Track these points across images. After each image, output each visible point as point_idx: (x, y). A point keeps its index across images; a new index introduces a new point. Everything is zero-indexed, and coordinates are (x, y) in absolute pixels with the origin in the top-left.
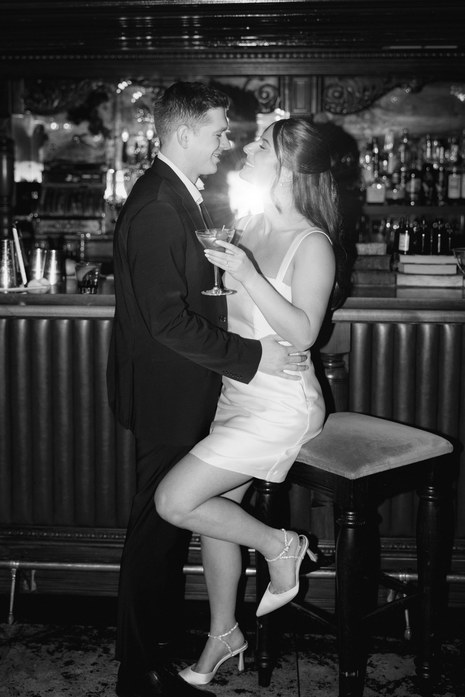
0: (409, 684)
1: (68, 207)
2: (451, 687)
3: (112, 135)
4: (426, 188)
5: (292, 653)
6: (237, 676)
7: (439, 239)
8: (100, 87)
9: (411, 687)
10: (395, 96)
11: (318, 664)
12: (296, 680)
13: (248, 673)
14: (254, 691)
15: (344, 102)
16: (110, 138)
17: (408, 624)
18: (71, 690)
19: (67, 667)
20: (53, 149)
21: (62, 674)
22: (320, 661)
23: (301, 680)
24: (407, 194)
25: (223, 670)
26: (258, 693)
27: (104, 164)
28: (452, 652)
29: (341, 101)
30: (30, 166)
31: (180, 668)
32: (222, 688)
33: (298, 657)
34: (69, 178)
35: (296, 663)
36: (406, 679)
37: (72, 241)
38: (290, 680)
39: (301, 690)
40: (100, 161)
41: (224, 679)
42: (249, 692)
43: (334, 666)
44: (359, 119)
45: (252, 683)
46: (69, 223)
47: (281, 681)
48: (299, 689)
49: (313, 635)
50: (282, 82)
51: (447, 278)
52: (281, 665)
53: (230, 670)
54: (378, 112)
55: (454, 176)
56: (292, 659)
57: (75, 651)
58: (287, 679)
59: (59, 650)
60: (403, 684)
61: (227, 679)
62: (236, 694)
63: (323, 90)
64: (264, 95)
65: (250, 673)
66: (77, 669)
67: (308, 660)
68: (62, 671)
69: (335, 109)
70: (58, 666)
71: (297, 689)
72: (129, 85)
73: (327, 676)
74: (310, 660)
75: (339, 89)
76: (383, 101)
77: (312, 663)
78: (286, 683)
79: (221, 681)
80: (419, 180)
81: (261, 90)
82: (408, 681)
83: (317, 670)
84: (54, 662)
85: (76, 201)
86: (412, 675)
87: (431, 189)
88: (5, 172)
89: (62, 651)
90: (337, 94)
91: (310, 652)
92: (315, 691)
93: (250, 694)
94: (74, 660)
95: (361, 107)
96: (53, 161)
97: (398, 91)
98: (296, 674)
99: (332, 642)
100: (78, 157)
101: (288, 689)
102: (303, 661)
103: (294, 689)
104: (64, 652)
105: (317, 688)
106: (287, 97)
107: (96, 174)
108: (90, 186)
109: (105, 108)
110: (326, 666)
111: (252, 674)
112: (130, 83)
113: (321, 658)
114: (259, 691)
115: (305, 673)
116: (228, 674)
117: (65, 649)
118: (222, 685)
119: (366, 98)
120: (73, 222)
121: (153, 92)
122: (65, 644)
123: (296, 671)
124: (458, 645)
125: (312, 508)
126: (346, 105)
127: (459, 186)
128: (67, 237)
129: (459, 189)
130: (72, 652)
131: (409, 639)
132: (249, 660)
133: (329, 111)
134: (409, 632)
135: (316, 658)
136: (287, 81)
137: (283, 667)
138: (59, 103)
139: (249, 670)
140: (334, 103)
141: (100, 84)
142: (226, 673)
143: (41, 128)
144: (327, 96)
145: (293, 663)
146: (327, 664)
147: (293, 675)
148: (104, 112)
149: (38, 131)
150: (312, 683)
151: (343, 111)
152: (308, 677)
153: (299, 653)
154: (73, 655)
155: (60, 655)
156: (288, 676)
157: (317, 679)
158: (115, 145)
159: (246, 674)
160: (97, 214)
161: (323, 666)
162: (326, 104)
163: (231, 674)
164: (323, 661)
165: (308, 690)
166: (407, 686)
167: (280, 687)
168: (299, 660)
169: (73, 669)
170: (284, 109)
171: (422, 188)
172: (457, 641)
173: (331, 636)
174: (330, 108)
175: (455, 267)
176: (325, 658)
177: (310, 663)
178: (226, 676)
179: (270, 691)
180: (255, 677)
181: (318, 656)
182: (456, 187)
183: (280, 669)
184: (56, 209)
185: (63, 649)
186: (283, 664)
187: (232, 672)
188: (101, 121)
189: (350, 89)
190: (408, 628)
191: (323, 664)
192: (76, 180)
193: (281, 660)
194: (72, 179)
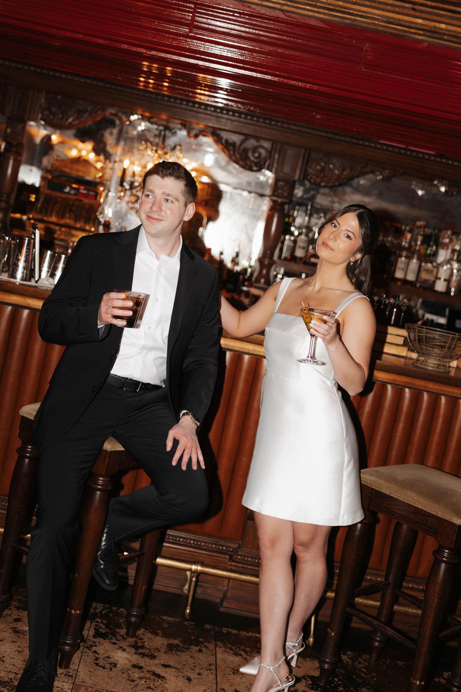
0: (308, 681)
1: (61, 215)
2: (342, 689)
3: (112, 160)
5: (212, 641)
6: (164, 654)
7: (394, 313)
8: (112, 114)
9: (309, 684)
10: (364, 179)
11: (233, 654)
12: (214, 664)
13: (174, 652)
14: (178, 668)
15: (324, 176)
16: (110, 162)
17: (312, 633)
18: (19, 643)
19: (16, 623)
20: (57, 160)
21: (11, 628)
22: (235, 652)
23: (219, 665)
25: (152, 646)
26: (181, 670)
27: (102, 184)
28: (345, 662)
29: (322, 175)
30: (31, 170)
31: (115, 639)
32: (152, 661)
33: (216, 646)
34: (67, 190)
35: (214, 650)
36: (306, 678)
37: (61, 246)
38: (209, 664)
39: (218, 673)
40: (98, 180)
41: (153, 654)
42: (174, 668)
43: (246, 658)
44: (332, 193)
45: (176, 661)
46: (60, 230)
47: (201, 663)
48: (216, 671)
49: (230, 630)
50: (274, 146)
52: (202, 650)
53: (158, 647)
54: (348, 189)
55: (403, 259)
56: (211, 646)
57: (23, 611)
58: (206, 662)
59: (9, 608)
60: (303, 680)
61: (155, 654)
62: (163, 667)
63: (307, 161)
64: (256, 155)
65: (176, 653)
66: (25, 626)
67: (224, 649)
68: (11, 626)
69: (315, 181)
70: (8, 621)
71: (215, 672)
72: (139, 119)
73: (240, 665)
74: (227, 650)
75: (323, 164)
76: (355, 182)
77: (228, 652)
78: (206, 665)
79: (150, 655)
81: (255, 149)
82: (307, 679)
83: (232, 659)
84: (5, 617)
85: (71, 211)
86: (311, 675)
88: (9, 171)
89: (11, 609)
90: (318, 168)
91: (226, 643)
92: (230, 675)
93: (175, 669)
94: (22, 618)
95: (337, 184)
96: (55, 170)
97: (371, 176)
98: (215, 659)
99: (245, 638)
100: (78, 171)
101: (207, 671)
102: (221, 649)
103: (212, 671)
104: (13, 610)
105: (231, 673)
106: (276, 161)
107: (92, 191)
108: (86, 201)
109: (111, 134)
110: (240, 656)
111: (177, 654)
112: (140, 117)
113: (236, 649)
114: (183, 669)
115: (222, 660)
116: (156, 651)
117: (14, 607)
118: (151, 659)
119: (343, 177)
120: (63, 229)
121: (157, 129)
122: (14, 603)
123: (214, 657)
124: (350, 656)
125: (248, 521)
126: (325, 179)
127: (405, 269)
128: (57, 242)
129: (405, 271)
130: (20, 611)
131: (311, 644)
132: (174, 641)
133: (309, 180)
134: (312, 640)
135: (231, 649)
136: (278, 147)
137: (203, 651)
138: (73, 121)
139: (175, 650)
140: (315, 175)
141: (114, 112)
142: (155, 649)
143: (48, 138)
144: (310, 167)
145: (212, 650)
146: (241, 655)
147: (212, 660)
148: (110, 138)
149: (45, 140)
150: (227, 669)
151: (321, 184)
152: (224, 663)
153: (218, 643)
154: (21, 614)
155: (9, 612)
156: (207, 659)
157: (232, 666)
158: (112, 169)
159: (172, 653)
160: (87, 228)
161: (237, 656)
162: (308, 175)
163: (159, 651)
164: (238, 652)
165: (224, 674)
166: (306, 683)
167: (200, 667)
168: (217, 649)
169: (21, 626)
170: (271, 171)
172: (349, 653)
173: (245, 633)
174: (311, 178)
175: (403, 339)
176: (239, 650)
177: (226, 653)
178: (154, 651)
179: (192, 670)
180: (179, 656)
181: (233, 648)
182: (403, 269)
183: (201, 653)
184: (51, 216)
185: (12, 607)
186: (204, 649)
187: (160, 649)
188: (105, 145)
189: (331, 166)
190: (312, 635)
191: (237, 654)
192: (73, 192)
193: (202, 646)
194: (70, 190)
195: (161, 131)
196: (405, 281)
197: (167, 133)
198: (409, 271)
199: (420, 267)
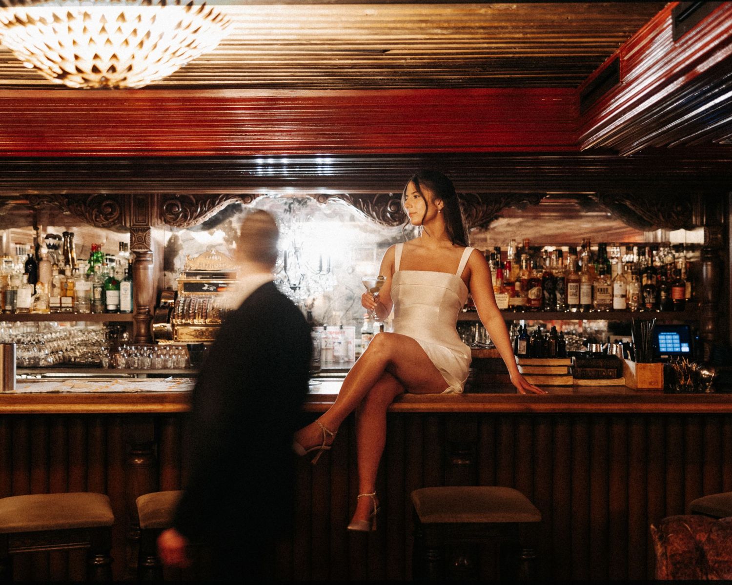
4: (547, 294)
24: (529, 300)
44: (483, 230)
51: (559, 378)
55: (572, 284)
80: (540, 288)
87: (552, 296)
121: (286, 204)
127: (578, 294)
128: (205, 343)
129: (578, 297)
171: (543, 295)
182: (574, 294)
192: (212, 289)
194: (208, 287)
195: (290, 204)
196: (579, 306)
197: (296, 204)
198: (581, 295)
199: (593, 289)
